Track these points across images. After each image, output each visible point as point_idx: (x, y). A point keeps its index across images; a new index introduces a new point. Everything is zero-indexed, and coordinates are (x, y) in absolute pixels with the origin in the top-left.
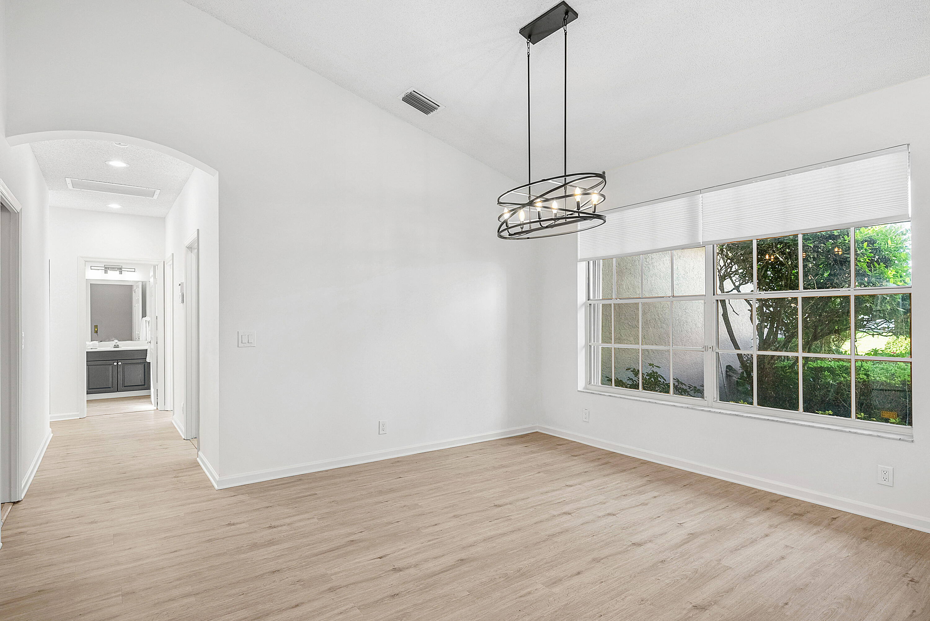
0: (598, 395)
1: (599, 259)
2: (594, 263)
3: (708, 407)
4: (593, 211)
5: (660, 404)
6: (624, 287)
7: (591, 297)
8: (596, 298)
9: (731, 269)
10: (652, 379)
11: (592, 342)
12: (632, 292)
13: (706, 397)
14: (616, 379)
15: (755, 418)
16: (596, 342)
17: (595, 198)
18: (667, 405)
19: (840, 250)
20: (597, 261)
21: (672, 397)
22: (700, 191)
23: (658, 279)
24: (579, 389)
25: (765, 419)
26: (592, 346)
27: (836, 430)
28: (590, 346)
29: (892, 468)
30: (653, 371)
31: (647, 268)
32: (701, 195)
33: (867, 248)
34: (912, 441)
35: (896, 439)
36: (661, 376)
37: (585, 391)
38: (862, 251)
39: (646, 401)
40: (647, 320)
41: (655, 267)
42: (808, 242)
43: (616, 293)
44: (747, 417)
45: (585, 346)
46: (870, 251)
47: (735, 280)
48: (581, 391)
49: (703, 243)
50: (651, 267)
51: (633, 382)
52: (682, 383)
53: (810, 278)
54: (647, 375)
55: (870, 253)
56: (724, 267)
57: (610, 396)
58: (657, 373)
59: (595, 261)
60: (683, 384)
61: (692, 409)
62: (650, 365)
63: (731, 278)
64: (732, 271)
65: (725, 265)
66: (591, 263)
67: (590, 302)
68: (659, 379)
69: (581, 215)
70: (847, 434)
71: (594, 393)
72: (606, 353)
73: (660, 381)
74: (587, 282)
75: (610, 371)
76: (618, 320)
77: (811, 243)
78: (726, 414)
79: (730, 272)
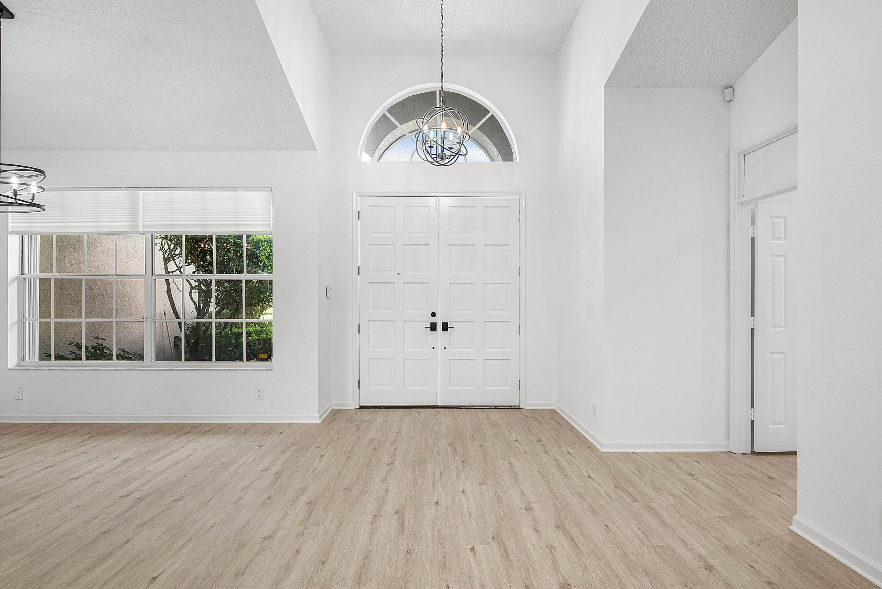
0: (34, 371)
1: (36, 234)
2: (30, 238)
3: (147, 367)
4: (32, 199)
5: (103, 370)
6: (67, 262)
7: (26, 272)
8: (32, 273)
9: (174, 253)
10: (98, 352)
11: (27, 318)
12: (76, 267)
13: (145, 359)
14: (56, 354)
15: (182, 370)
16: (32, 318)
17: (33, 188)
18: (110, 370)
19: (249, 246)
20: (33, 236)
21: (115, 363)
22: (141, 189)
23: (106, 256)
24: (9, 368)
25: (189, 370)
26: (27, 322)
27: (234, 370)
28: (25, 322)
29: (262, 388)
30: (98, 343)
31: (94, 245)
32: (141, 192)
33: (267, 246)
34: (272, 370)
35: (265, 370)
36: (107, 348)
37: (17, 368)
38: (263, 248)
39: (89, 370)
40: (93, 295)
41: (103, 244)
42: (229, 237)
43: (58, 268)
44: (176, 370)
45: (17, 322)
46: (269, 248)
47: (179, 262)
48: (12, 369)
49: (143, 232)
50: (98, 244)
51: (77, 356)
52: (127, 353)
53: (231, 265)
54: (92, 348)
55: (269, 249)
56: (168, 250)
57: (50, 369)
58: (102, 345)
59: (31, 236)
60: (129, 353)
61: (133, 370)
62: (95, 338)
63: (174, 260)
64: (175, 254)
65: (169, 249)
66: (26, 237)
67: (24, 277)
68: (105, 350)
69: (18, 202)
70: (240, 371)
71: (29, 369)
72: (44, 329)
73: (106, 353)
74: (21, 256)
75: (50, 348)
76: (59, 295)
77: (232, 239)
78: (161, 370)
79: (173, 255)
